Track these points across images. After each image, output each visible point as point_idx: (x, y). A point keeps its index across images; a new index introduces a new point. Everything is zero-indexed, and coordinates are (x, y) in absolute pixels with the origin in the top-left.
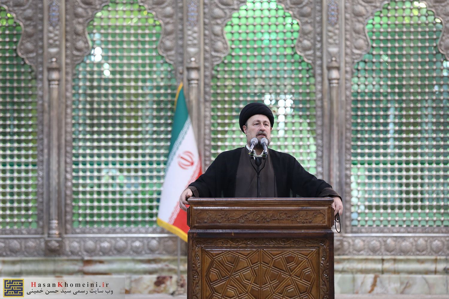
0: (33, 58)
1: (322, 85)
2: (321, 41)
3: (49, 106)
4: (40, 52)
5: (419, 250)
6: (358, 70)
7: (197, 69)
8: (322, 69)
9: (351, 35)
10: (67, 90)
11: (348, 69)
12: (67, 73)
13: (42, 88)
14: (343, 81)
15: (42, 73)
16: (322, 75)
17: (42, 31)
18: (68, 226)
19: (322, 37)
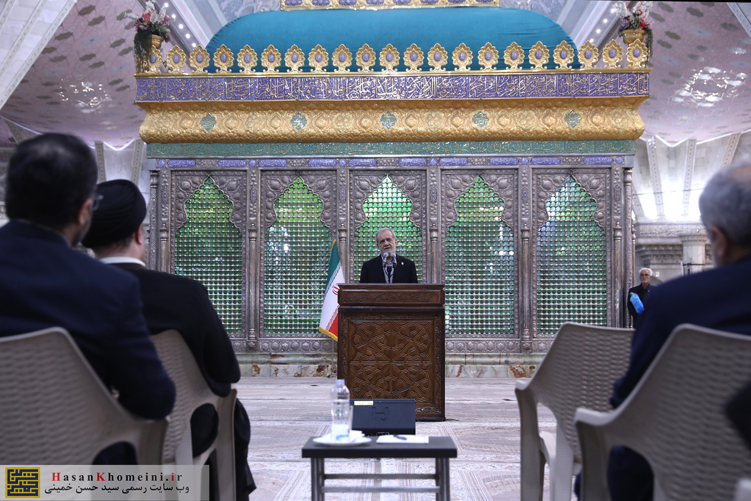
0: (239, 224)
1: (426, 242)
2: (426, 213)
3: (250, 255)
4: (244, 220)
5: (489, 349)
6: (450, 232)
7: (346, 231)
8: (426, 231)
9: (445, 209)
10: (261, 244)
11: (443, 231)
12: (261, 234)
13: (245, 243)
14: (440, 239)
15: (245, 233)
16: (426, 235)
17: (245, 206)
18: (261, 333)
19: (426, 211)
